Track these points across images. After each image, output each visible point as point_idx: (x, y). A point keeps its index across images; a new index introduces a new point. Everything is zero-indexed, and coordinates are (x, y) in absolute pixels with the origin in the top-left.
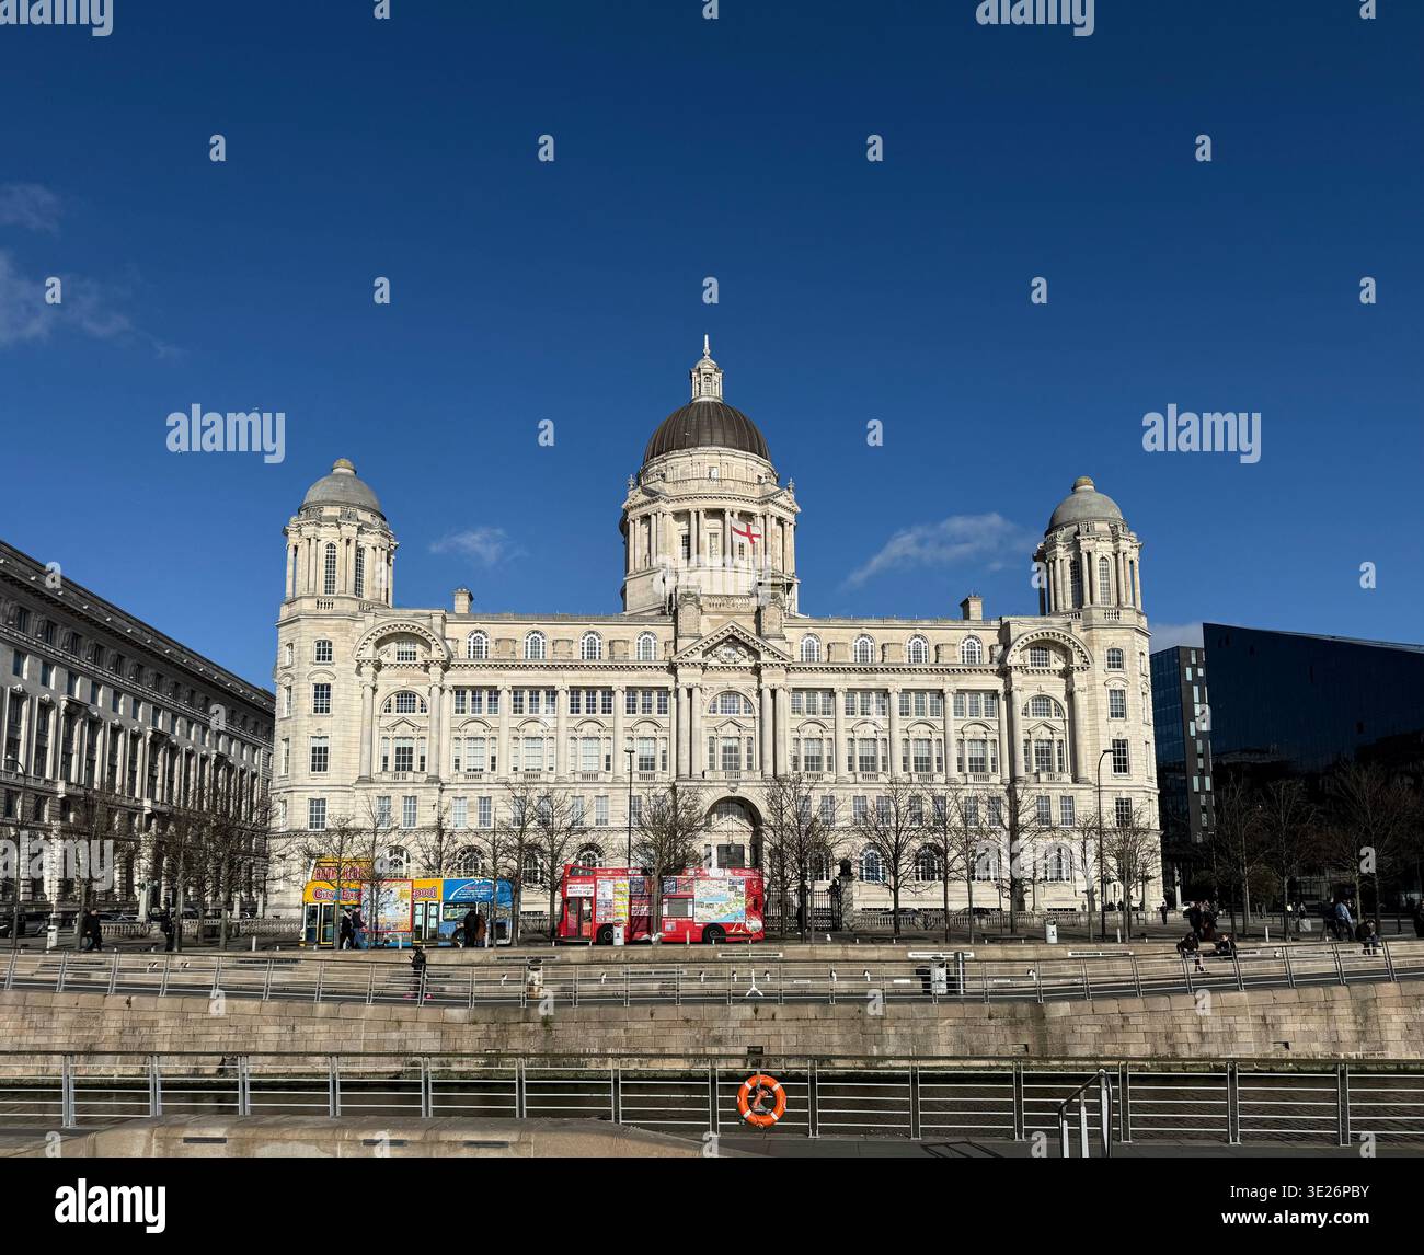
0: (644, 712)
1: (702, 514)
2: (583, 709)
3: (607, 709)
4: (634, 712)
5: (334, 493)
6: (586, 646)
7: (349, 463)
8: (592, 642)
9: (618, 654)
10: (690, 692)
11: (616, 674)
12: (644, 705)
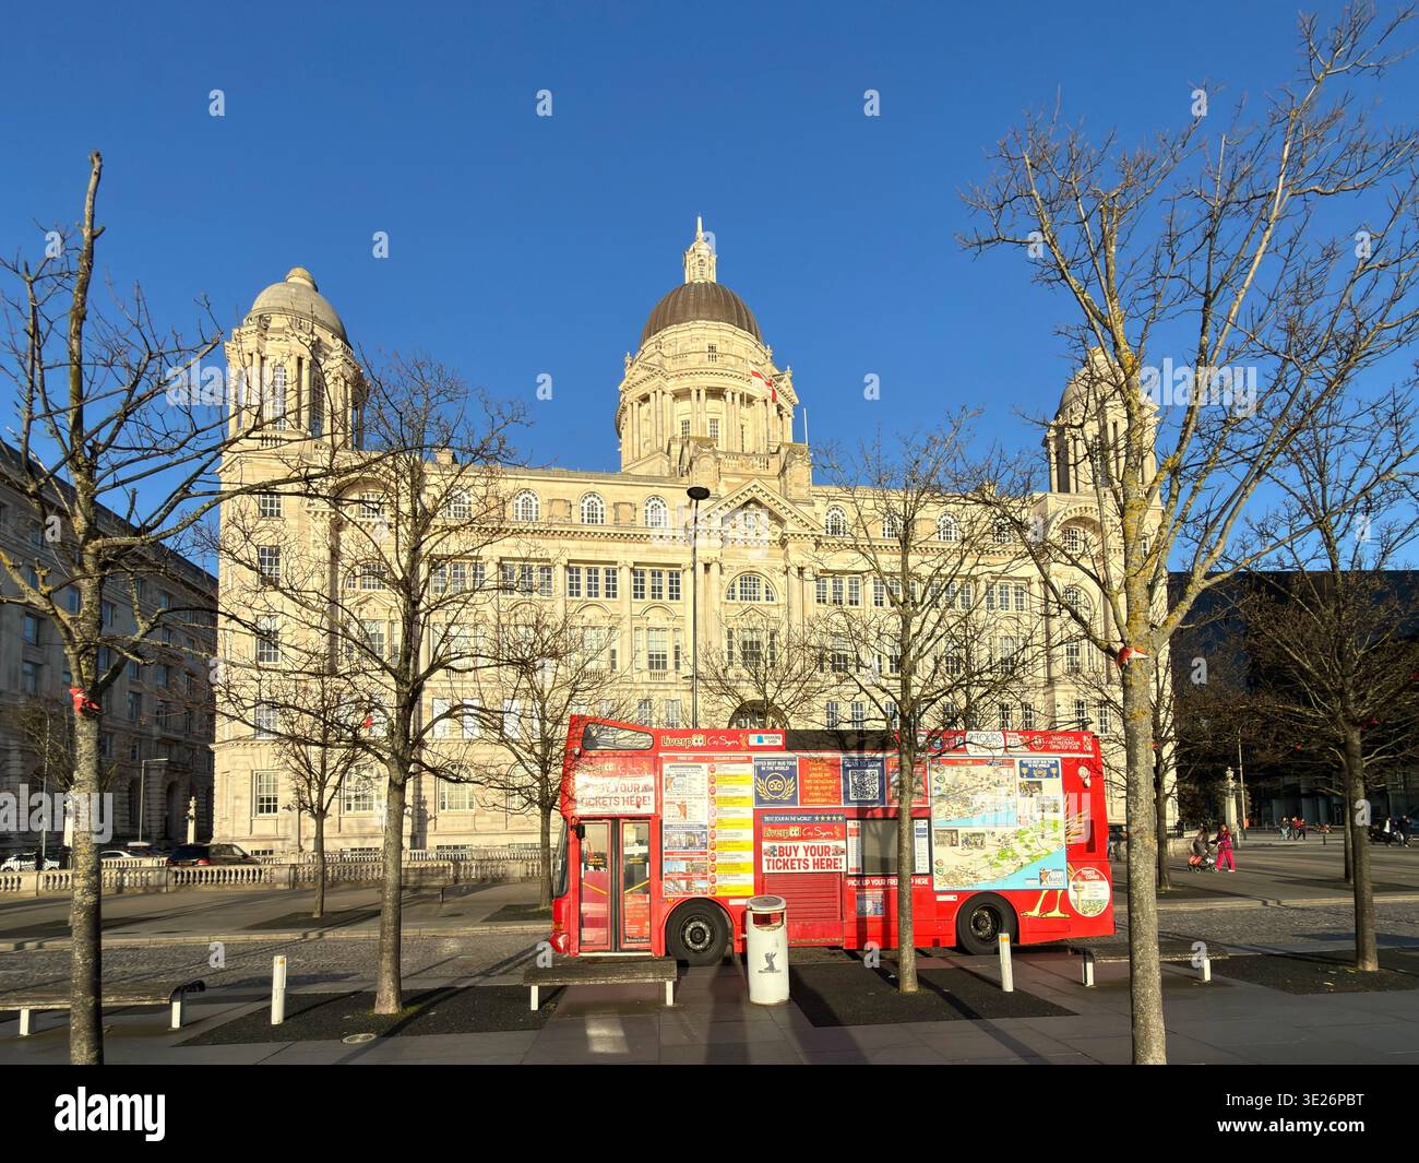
0: (653, 596)
1: (703, 393)
2: (584, 591)
3: (611, 592)
4: (642, 596)
5: (283, 299)
6: (586, 512)
7: (306, 273)
8: (592, 506)
9: (624, 519)
10: (707, 567)
11: (620, 546)
12: (653, 588)
